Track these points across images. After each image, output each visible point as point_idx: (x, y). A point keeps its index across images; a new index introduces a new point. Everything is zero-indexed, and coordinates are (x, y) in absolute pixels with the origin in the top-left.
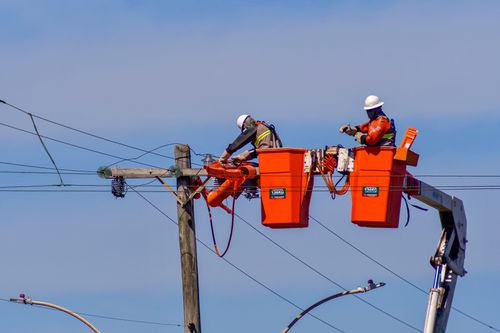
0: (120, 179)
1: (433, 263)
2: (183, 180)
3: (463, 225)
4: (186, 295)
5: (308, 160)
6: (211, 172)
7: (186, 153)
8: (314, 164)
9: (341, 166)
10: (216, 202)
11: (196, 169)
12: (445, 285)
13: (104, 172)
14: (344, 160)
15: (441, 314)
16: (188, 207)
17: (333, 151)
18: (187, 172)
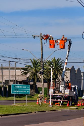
0: (34, 37)
1: (68, 46)
2: (41, 37)
3: (71, 42)
4: (41, 49)
5: (55, 41)
6: (44, 36)
7: (42, 34)
8: (55, 42)
9: (58, 42)
10: (45, 39)
11: (43, 36)
12: (69, 49)
13: (33, 36)
14: (59, 41)
15: (69, 52)
16: (42, 40)
17: (57, 40)
18: (42, 36)
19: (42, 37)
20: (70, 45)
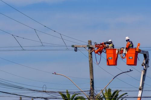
0: (76, 48)
1: (142, 65)
3: (148, 57)
4: (90, 72)
5: (117, 51)
7: (90, 42)
8: (118, 52)
10: (97, 53)
12: (145, 70)
13: (73, 46)
14: (125, 51)
15: (144, 76)
16: (91, 53)
17: (122, 49)
18: (91, 46)
19: (91, 48)
20: (147, 62)
